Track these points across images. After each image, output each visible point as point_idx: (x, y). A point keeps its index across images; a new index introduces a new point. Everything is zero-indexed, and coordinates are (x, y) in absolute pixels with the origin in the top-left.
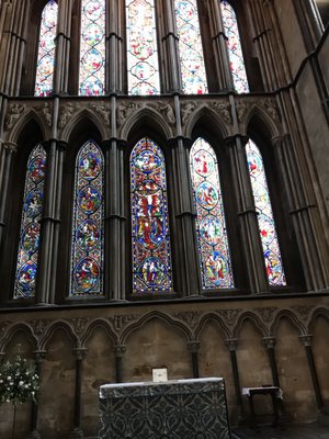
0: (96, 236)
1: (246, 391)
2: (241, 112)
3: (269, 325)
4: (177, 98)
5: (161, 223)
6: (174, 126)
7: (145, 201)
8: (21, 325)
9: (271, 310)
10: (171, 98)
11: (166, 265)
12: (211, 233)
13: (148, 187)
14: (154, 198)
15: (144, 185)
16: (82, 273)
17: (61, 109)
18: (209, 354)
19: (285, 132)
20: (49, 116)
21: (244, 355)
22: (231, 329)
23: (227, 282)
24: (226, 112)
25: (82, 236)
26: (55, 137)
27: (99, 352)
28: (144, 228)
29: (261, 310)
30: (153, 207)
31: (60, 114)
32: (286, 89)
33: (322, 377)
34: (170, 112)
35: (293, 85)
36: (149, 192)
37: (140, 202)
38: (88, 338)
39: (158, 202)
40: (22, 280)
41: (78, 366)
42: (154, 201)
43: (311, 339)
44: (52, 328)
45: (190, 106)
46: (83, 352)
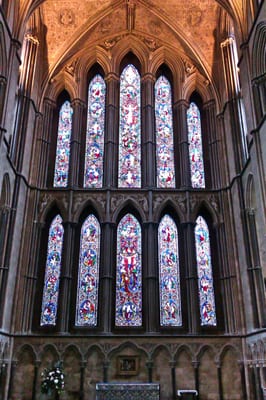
0: (93, 284)
1: (179, 393)
2: (193, 205)
3: (196, 354)
4: (150, 193)
5: (136, 278)
6: (147, 213)
7: (126, 261)
8: (50, 345)
9: (198, 345)
10: (146, 193)
11: (137, 308)
12: (169, 287)
13: (129, 251)
14: (132, 259)
15: (126, 249)
16: (84, 310)
17: (74, 198)
18: (159, 369)
19: (222, 221)
20: (66, 205)
21: (179, 371)
22: (173, 355)
23: (177, 322)
24: (183, 205)
25: (84, 284)
26: (70, 220)
27: (95, 364)
28: (125, 281)
29: (192, 345)
30: (132, 266)
31: (74, 203)
32: (226, 190)
33: (225, 387)
34: (146, 204)
35: (230, 188)
36: (129, 254)
37: (123, 262)
38: (88, 355)
39: (135, 262)
40: (46, 313)
41: (82, 371)
42: (132, 261)
43: (221, 364)
44: (68, 348)
45: (159, 199)
46: (85, 364)
